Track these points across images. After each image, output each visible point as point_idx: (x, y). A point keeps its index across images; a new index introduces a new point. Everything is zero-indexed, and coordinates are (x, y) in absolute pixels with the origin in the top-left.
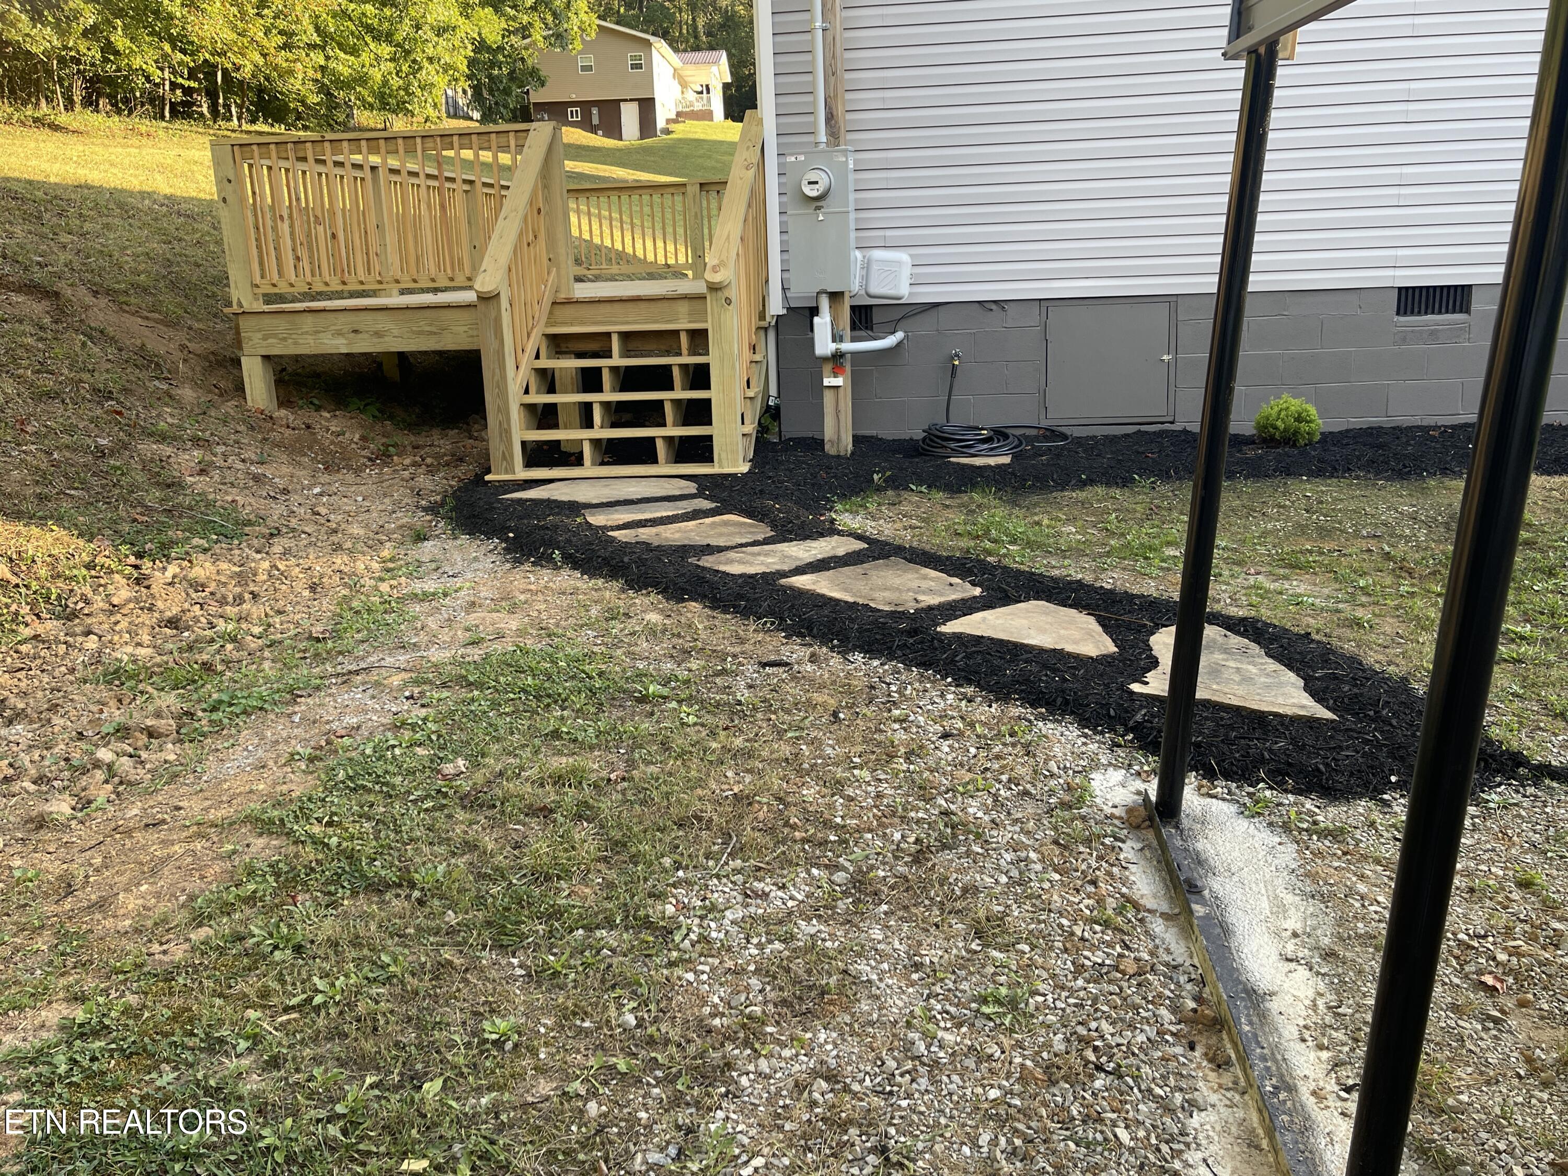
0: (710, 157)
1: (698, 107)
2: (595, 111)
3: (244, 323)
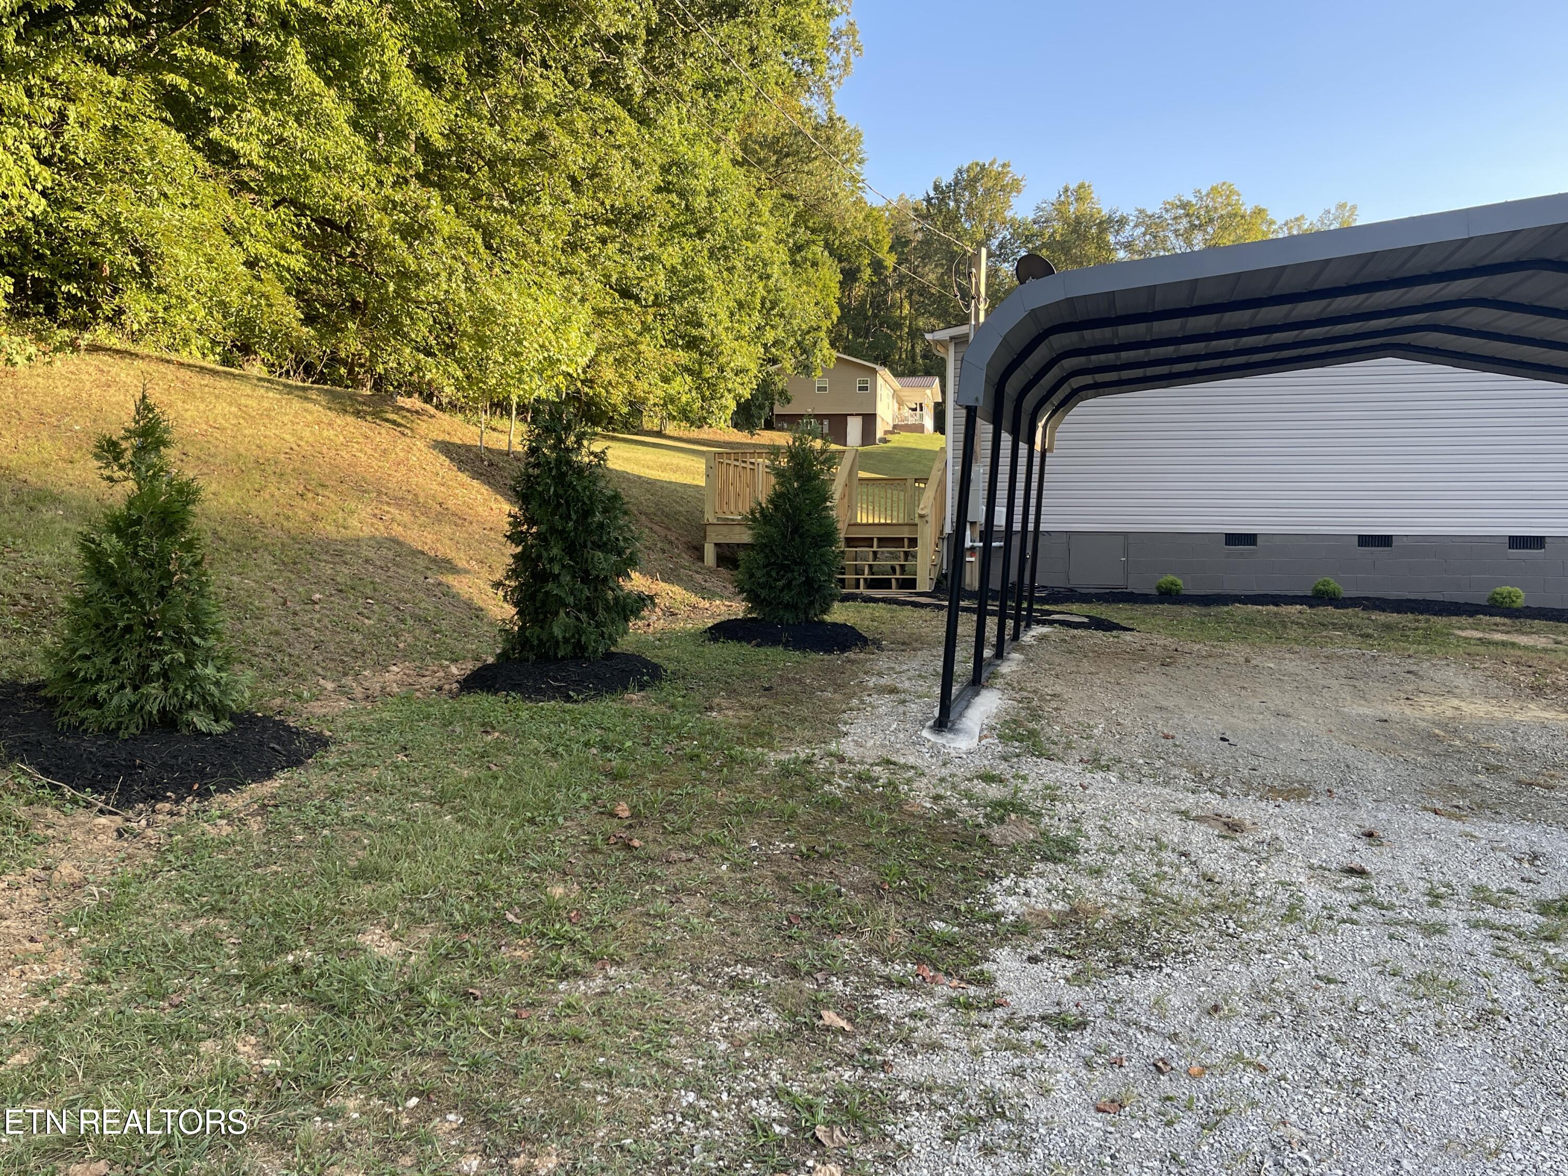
0: (919, 463)
1: (911, 421)
2: (826, 422)
3: (708, 528)
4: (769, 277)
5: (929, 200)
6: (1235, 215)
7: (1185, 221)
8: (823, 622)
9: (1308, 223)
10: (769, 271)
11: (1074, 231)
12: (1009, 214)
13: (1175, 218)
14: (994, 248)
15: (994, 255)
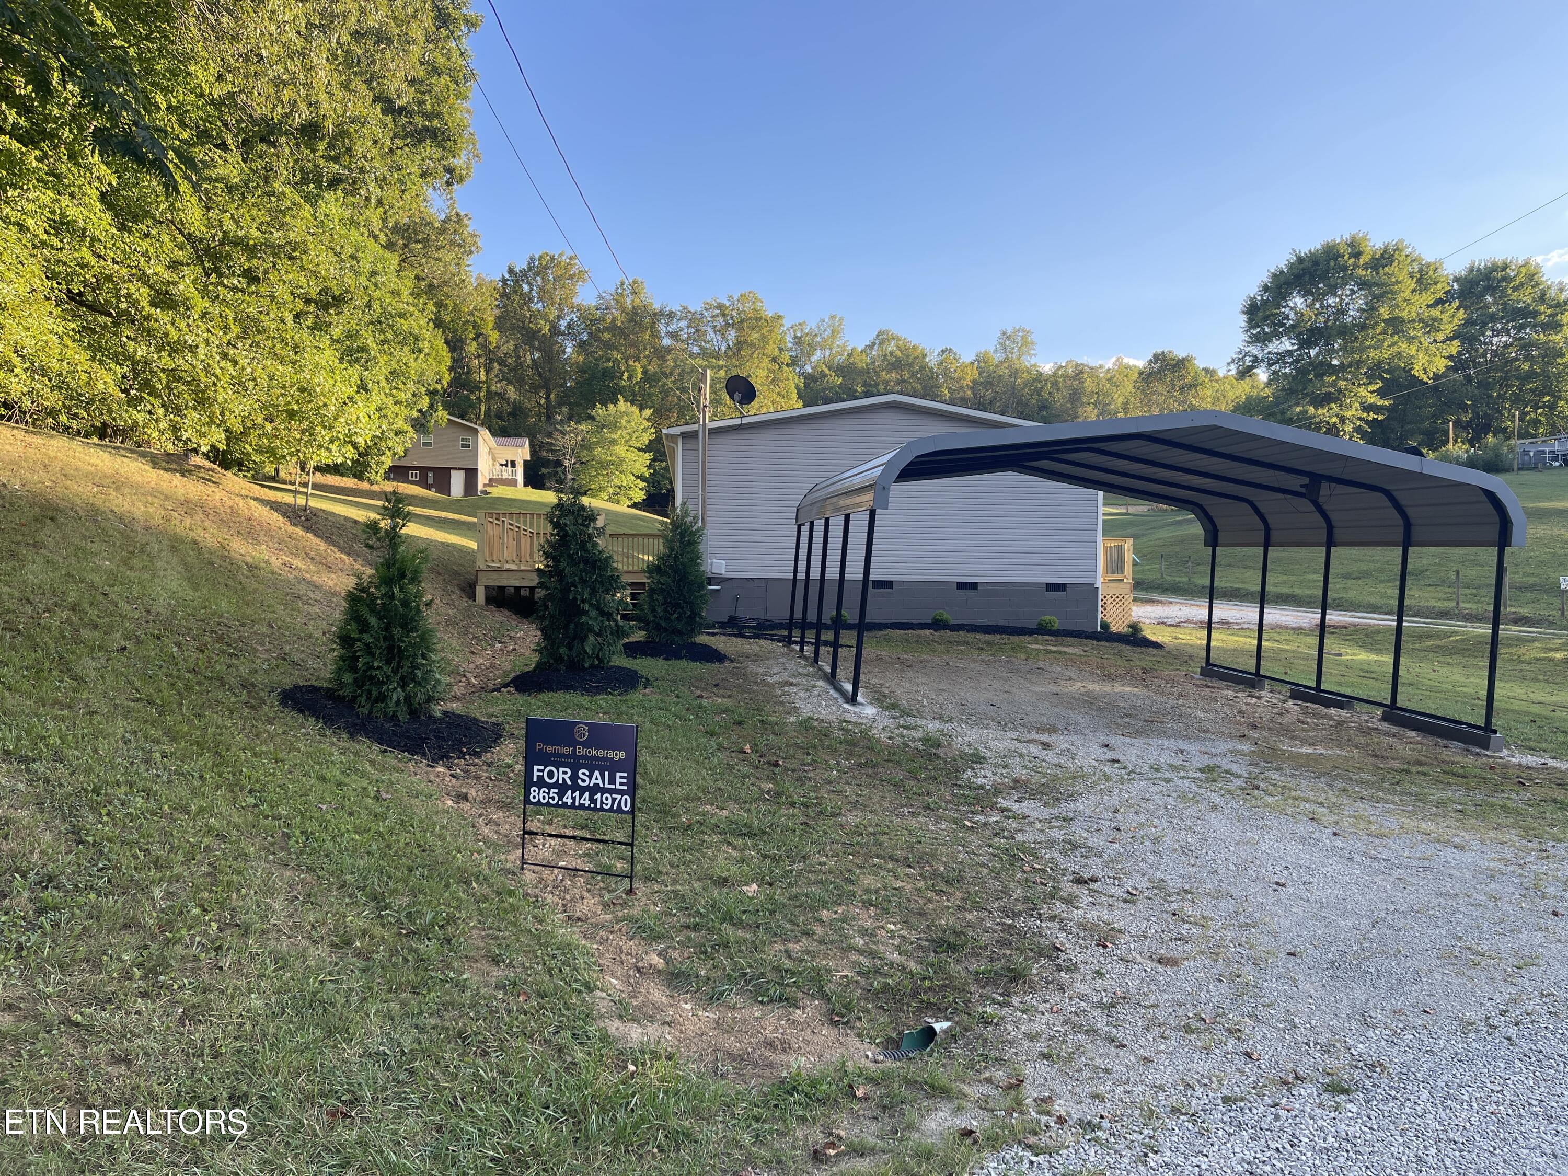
1: (505, 476)
2: (430, 474)
3: (480, 574)
5: (504, 281)
6: (760, 318)
7: (721, 320)
8: (695, 644)
11: (632, 320)
12: (576, 300)
13: (713, 317)
14: (563, 328)
15: (563, 334)
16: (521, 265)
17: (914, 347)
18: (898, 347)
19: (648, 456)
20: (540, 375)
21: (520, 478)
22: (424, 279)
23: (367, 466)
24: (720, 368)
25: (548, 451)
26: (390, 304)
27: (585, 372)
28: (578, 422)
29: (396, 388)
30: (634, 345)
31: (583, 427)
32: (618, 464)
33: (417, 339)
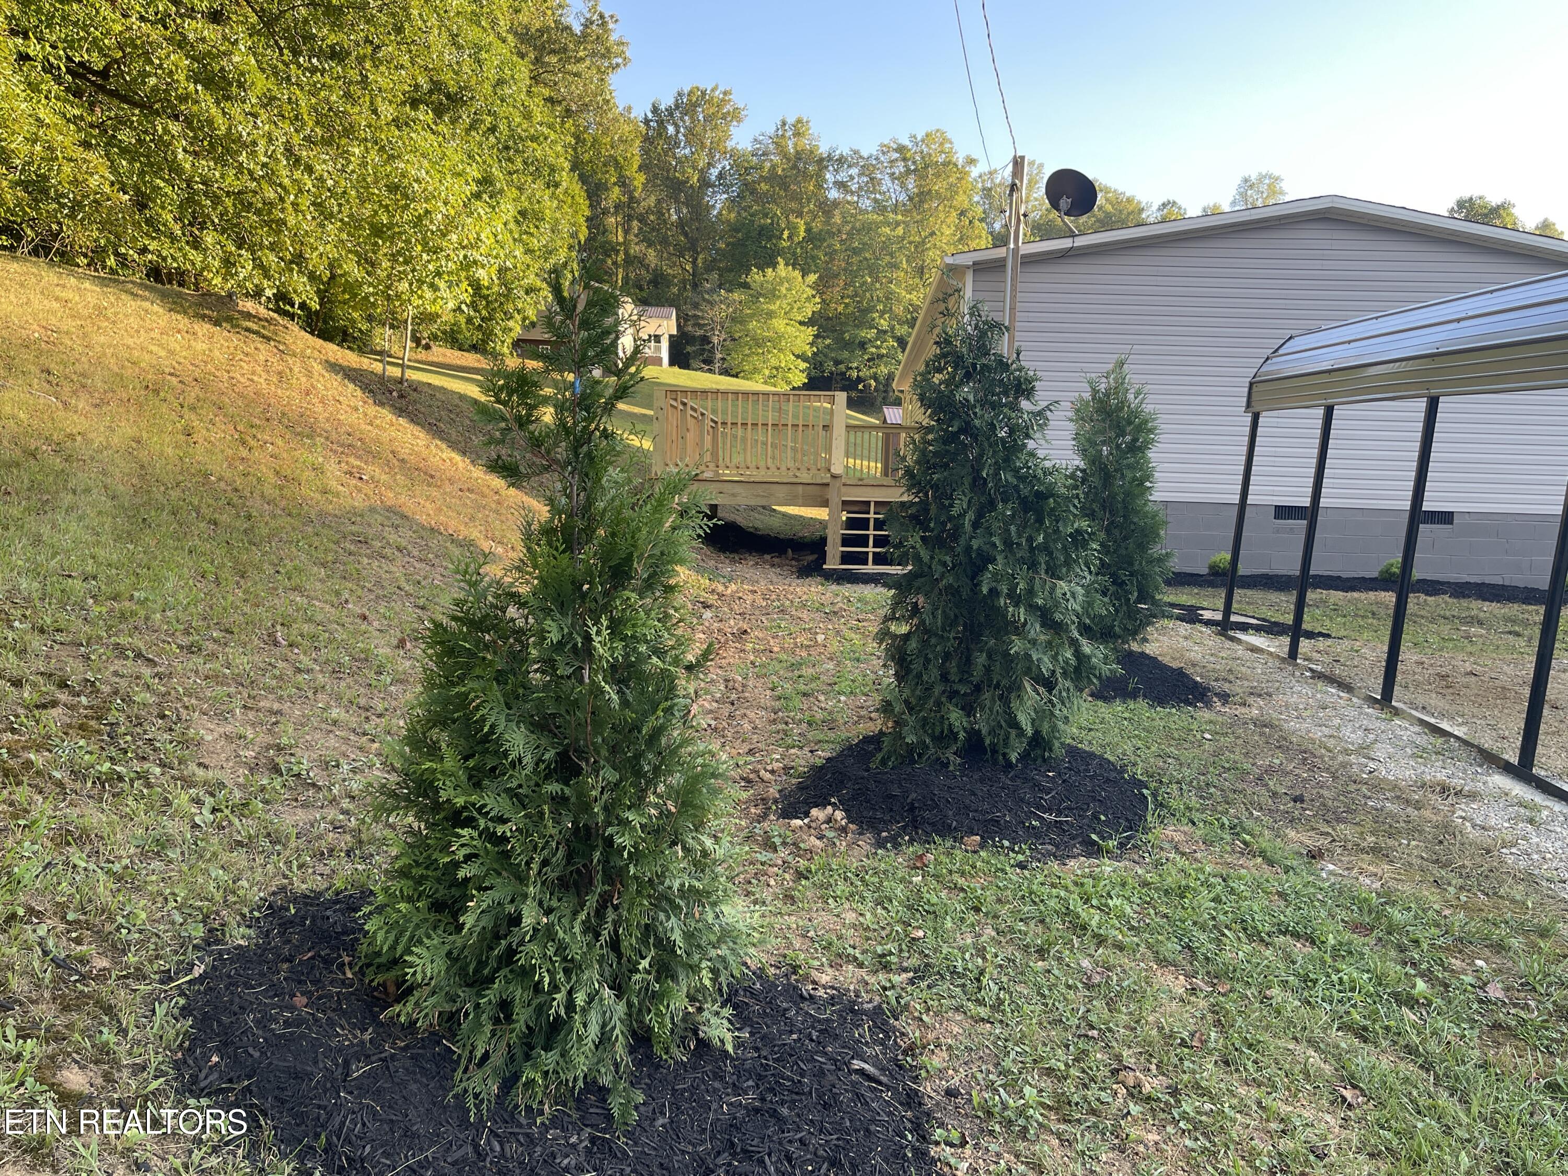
1: (648, 353)
4: (557, 185)
5: (647, 122)
6: (949, 162)
7: (901, 165)
9: (1000, 177)
10: (557, 178)
11: (795, 167)
12: (730, 144)
13: (891, 162)
14: (713, 178)
15: (713, 186)
16: (667, 101)
17: (1129, 200)
18: (1107, 200)
19: (811, 331)
20: (686, 235)
21: (665, 355)
22: (560, 102)
23: (488, 335)
24: (898, 224)
25: (694, 325)
26: (519, 125)
27: (737, 230)
28: (730, 291)
29: (526, 233)
30: (796, 197)
31: (736, 296)
32: (776, 341)
33: (553, 170)
